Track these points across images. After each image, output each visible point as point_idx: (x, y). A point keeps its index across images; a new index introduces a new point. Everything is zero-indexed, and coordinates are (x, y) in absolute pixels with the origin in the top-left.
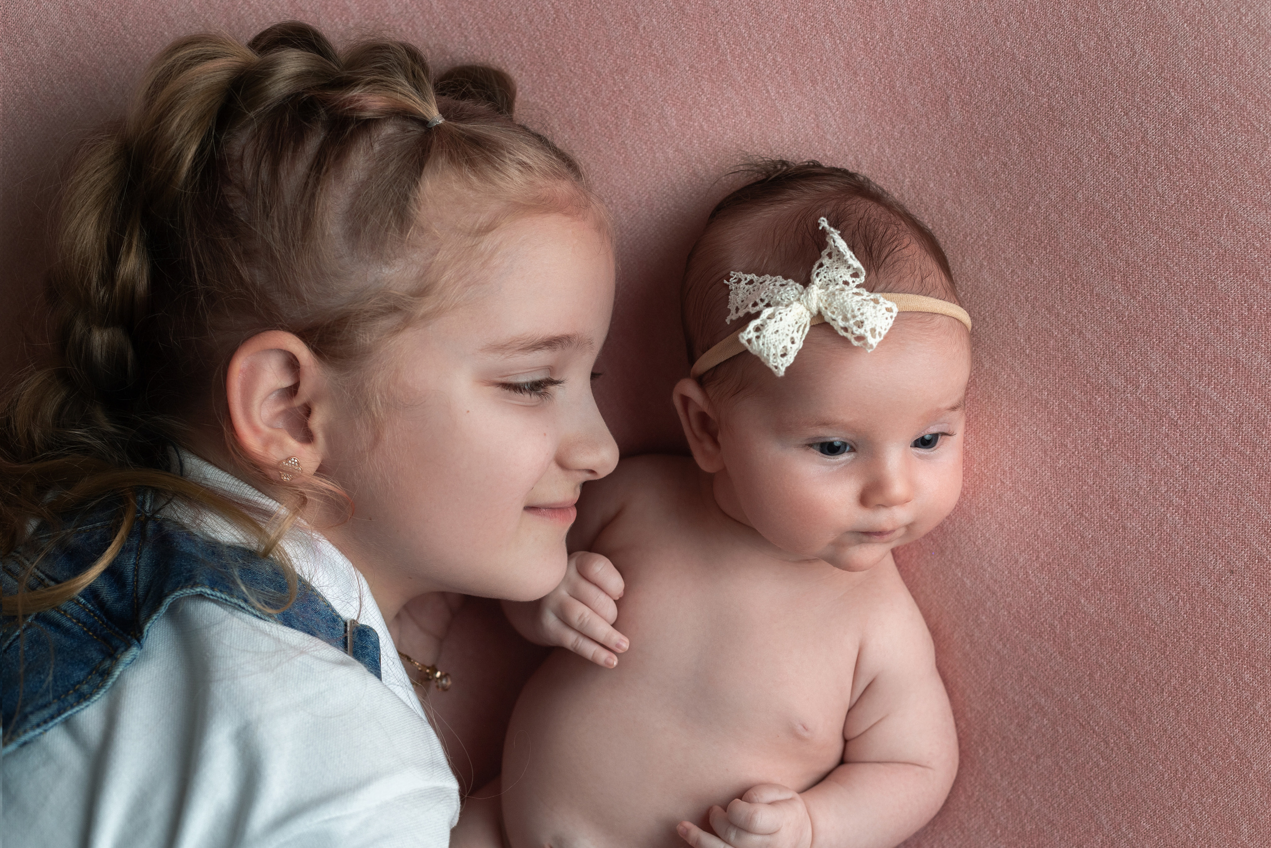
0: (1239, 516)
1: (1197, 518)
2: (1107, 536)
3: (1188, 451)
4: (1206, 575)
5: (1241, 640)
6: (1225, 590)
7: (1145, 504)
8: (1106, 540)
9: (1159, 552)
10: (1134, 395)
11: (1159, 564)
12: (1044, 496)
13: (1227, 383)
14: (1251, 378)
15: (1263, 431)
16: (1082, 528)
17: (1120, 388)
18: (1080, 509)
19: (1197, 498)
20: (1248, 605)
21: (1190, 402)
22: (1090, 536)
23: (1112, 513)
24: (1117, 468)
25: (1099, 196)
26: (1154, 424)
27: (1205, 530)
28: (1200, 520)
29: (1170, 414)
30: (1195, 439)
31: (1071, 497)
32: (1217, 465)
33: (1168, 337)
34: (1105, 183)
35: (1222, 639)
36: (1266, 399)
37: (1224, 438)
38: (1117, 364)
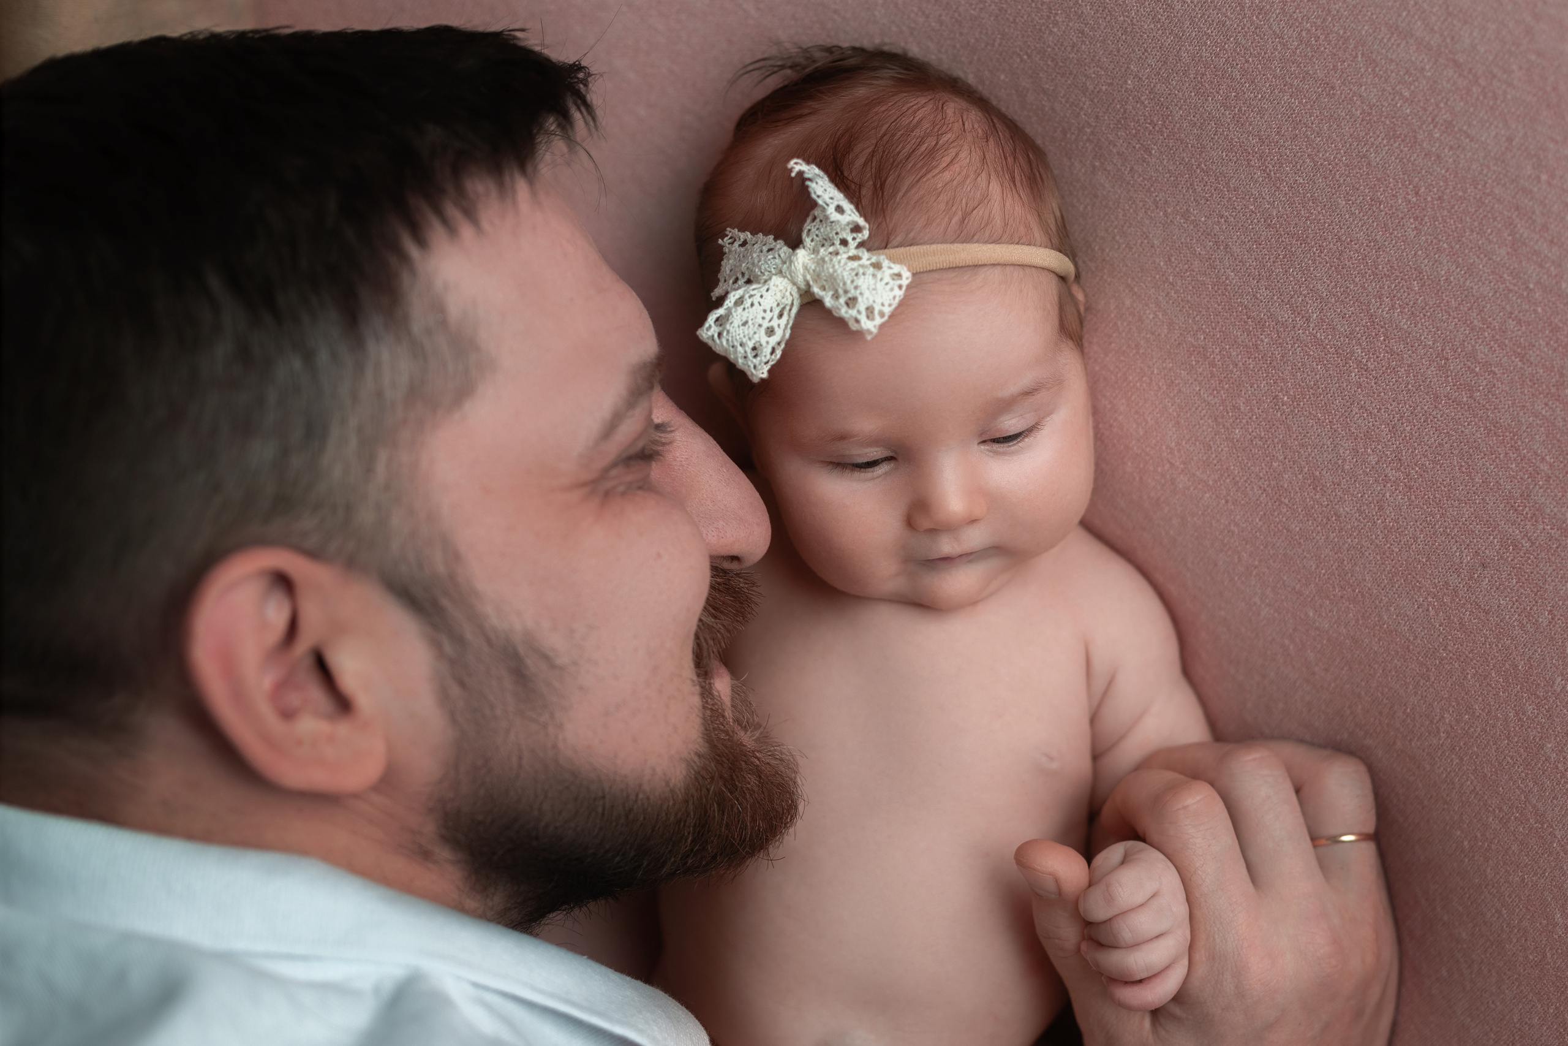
0: (1475, 488)
1: (1425, 495)
2: (1319, 528)
3: (1391, 405)
4: (1453, 572)
5: (1514, 659)
6: (1481, 591)
7: (1355, 481)
8: (1319, 532)
9: (1388, 545)
10: (1307, 332)
11: (1392, 560)
12: (1226, 478)
13: (1414, 304)
14: (1443, 293)
15: (1476, 367)
16: (1284, 519)
17: (1288, 323)
18: (1276, 493)
19: (1417, 469)
20: (1513, 610)
21: (1376, 335)
22: (1298, 529)
23: (1317, 497)
24: (1309, 435)
25: (1206, 50)
26: (1340, 371)
27: (1439, 511)
28: (1429, 498)
29: (1356, 355)
30: (1396, 387)
31: (1261, 478)
32: (1431, 421)
33: (1330, 243)
34: (1209, 31)
35: (1492, 659)
36: (1469, 322)
37: (1430, 382)
38: (1277, 288)
